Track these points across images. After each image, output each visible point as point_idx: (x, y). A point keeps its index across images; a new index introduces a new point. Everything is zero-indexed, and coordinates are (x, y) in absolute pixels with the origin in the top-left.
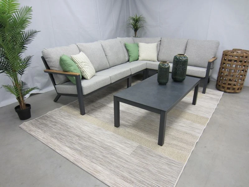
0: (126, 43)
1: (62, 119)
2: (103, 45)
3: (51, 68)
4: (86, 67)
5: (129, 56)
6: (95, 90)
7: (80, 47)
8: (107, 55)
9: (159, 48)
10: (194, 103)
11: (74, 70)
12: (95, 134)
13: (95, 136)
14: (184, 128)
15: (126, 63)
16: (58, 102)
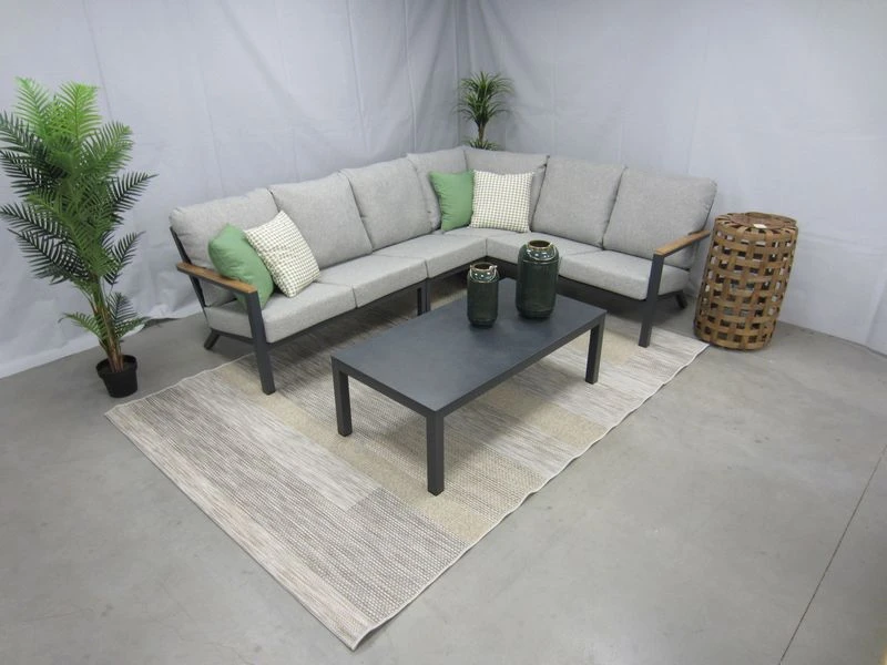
0: (435, 174)
1: (213, 402)
2: (353, 182)
4: (287, 260)
5: (442, 213)
6: (302, 328)
7: (281, 198)
8: (364, 213)
10: (591, 376)
11: (249, 274)
12: (281, 451)
13: (281, 456)
14: (520, 452)
15: (431, 232)
16: (214, 351)
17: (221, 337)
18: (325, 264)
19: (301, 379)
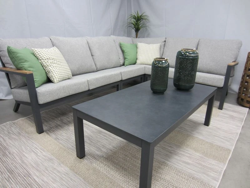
0: (122, 43)
2: (89, 42)
3: (6, 65)
4: (54, 65)
5: (125, 58)
6: (60, 97)
7: (55, 42)
8: (94, 54)
9: (162, 49)
10: (207, 123)
11: (29, 67)
15: (120, 66)
16: (18, 113)
17: (21, 105)
18: (75, 73)
19: (59, 125)
